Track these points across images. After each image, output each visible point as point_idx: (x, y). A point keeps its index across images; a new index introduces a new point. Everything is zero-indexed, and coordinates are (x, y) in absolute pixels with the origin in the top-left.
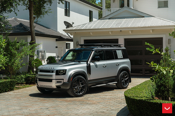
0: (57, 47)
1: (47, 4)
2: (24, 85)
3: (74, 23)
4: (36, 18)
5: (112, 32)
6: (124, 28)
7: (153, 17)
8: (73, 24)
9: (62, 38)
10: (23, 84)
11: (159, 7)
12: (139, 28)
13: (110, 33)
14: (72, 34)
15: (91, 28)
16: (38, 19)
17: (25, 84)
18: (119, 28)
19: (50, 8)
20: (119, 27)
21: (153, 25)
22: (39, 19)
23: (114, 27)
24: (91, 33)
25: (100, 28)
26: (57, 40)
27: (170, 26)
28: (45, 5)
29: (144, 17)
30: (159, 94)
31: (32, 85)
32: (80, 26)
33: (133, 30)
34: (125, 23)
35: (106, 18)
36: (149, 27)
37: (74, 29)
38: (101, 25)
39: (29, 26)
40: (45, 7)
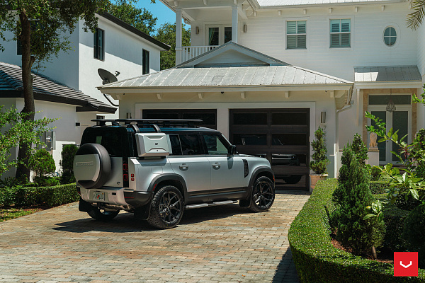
0: (78, 124)
1: (64, 31)
2: (13, 210)
3: (119, 73)
4: (37, 60)
5: (203, 94)
6: (229, 87)
7: (288, 65)
8: (117, 75)
9: (90, 104)
10: (9, 208)
11: (288, 48)
12: (261, 86)
13: (200, 96)
14: (117, 96)
15: (160, 85)
16: (42, 61)
17: (13, 207)
18: (219, 87)
19: (69, 40)
20: (220, 84)
21: (291, 82)
22: (44, 62)
23: (209, 83)
24: (158, 95)
25: (179, 85)
26: (78, 110)
27: (326, 85)
28: (58, 31)
29: (269, 65)
30: (350, 239)
31: (30, 210)
32: (134, 81)
33: (248, 91)
34: (230, 75)
35: (188, 64)
36: (282, 86)
37: (122, 85)
38: (180, 80)
39: (20, 77)
40: (57, 35)
